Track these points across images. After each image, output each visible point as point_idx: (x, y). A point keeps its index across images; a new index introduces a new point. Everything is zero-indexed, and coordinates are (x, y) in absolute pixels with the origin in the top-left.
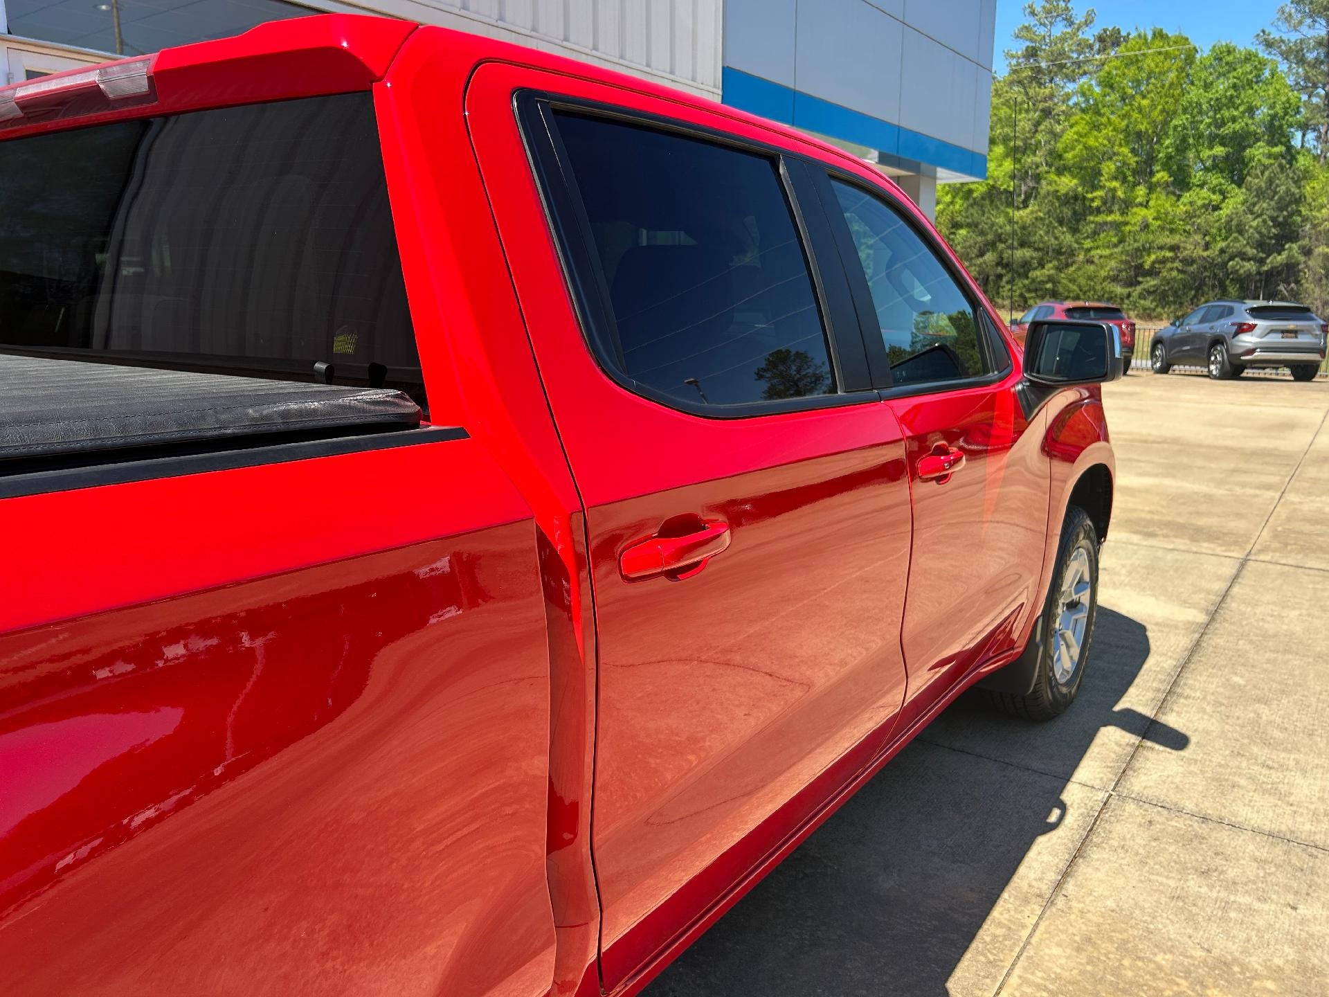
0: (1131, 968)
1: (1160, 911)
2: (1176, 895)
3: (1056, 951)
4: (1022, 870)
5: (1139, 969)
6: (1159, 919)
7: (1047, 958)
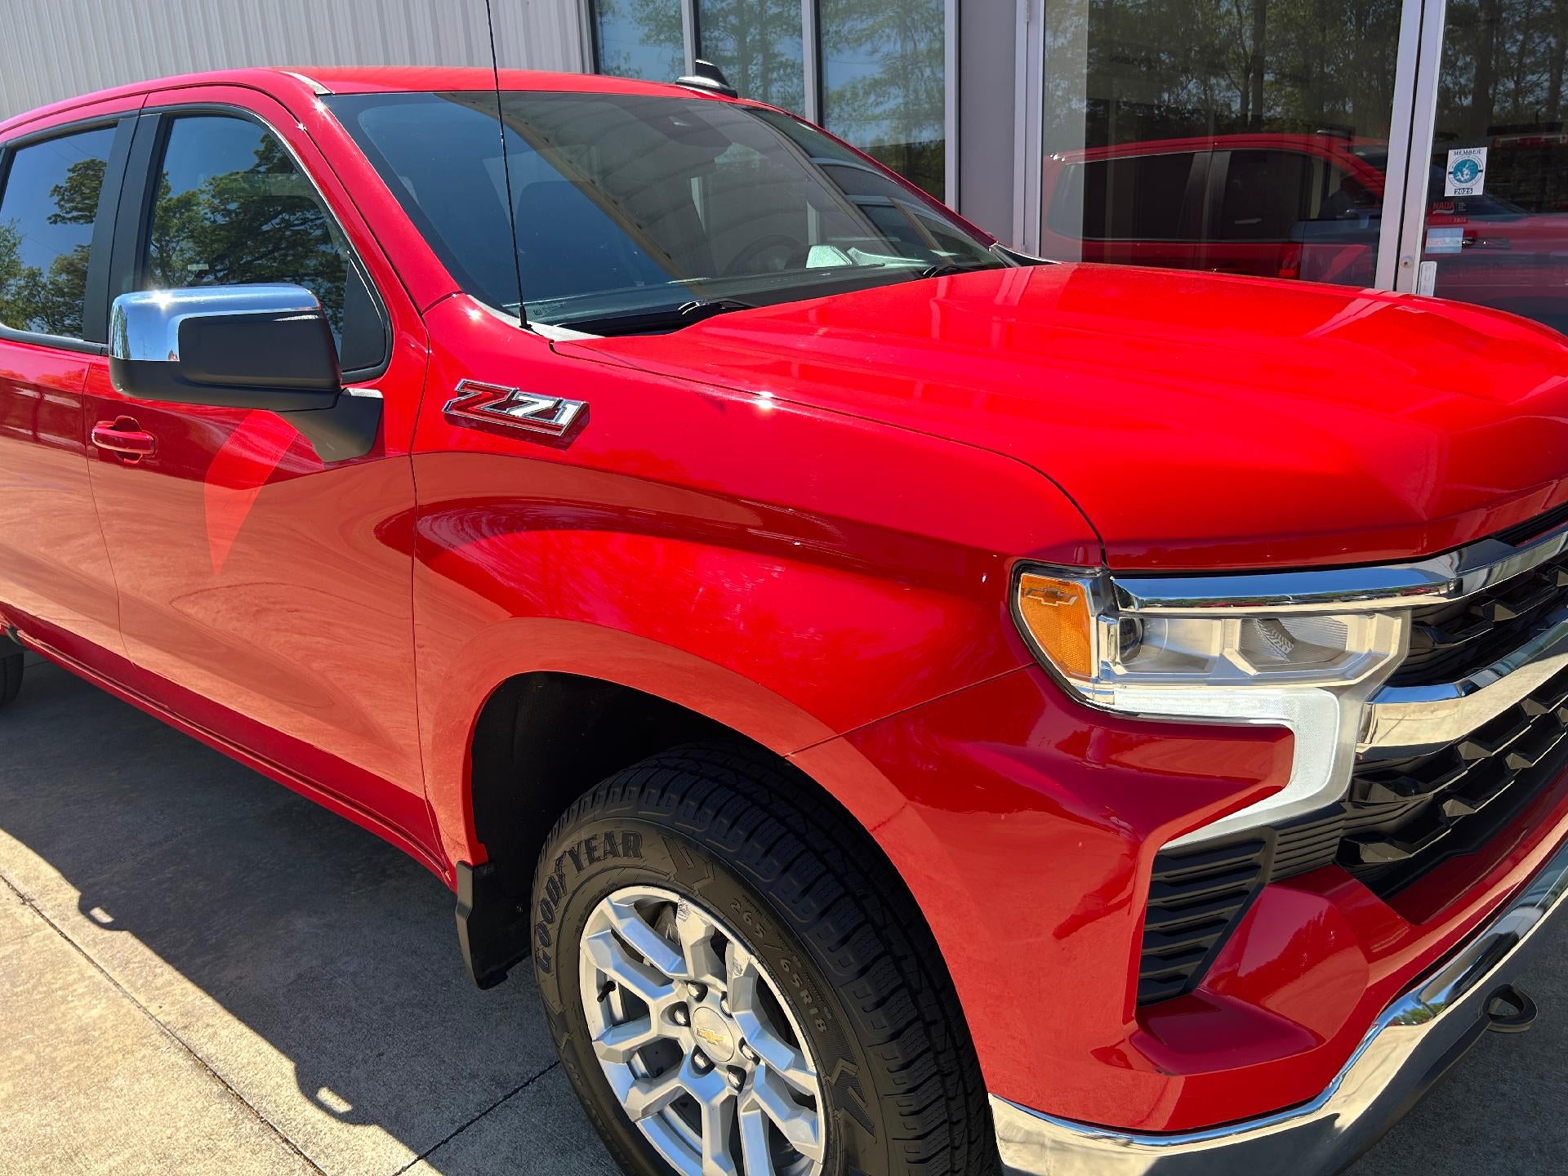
0: (21, 1058)
1: (66, 1124)
2: (76, 1160)
3: (95, 1013)
4: (240, 1028)
5: (13, 1064)
6: (57, 1117)
7: (95, 1002)
